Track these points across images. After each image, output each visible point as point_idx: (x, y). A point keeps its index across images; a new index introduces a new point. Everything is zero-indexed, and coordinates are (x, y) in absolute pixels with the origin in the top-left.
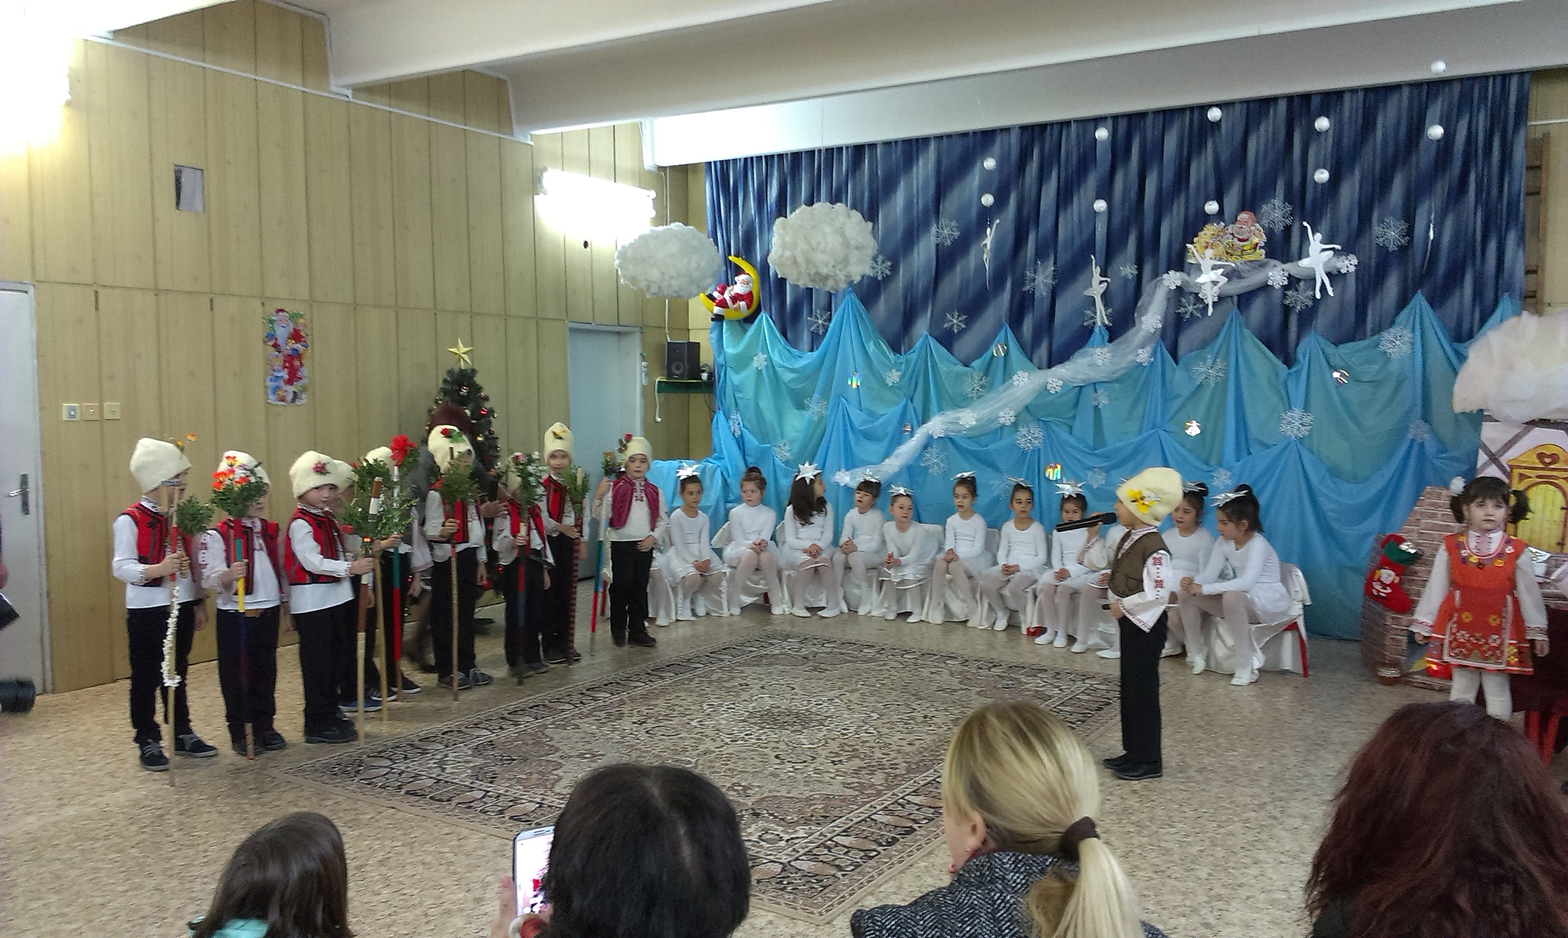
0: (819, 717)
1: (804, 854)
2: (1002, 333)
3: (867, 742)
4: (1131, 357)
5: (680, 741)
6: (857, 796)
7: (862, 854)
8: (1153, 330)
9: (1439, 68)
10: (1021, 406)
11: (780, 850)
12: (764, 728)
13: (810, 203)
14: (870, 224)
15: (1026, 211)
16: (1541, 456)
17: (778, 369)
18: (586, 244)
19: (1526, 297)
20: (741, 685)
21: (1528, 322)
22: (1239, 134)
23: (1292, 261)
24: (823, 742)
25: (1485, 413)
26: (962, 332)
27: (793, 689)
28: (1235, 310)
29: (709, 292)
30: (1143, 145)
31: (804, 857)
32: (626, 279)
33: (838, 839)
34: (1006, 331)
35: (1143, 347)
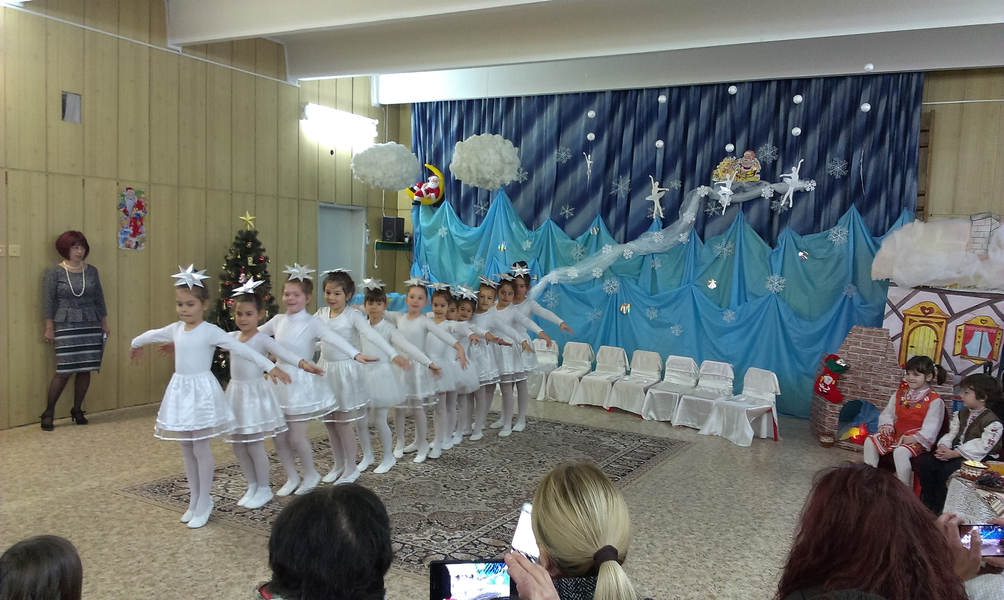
0: (472, 461)
1: (459, 549)
2: (596, 220)
3: (502, 477)
4: (675, 239)
6: (495, 512)
8: (690, 222)
9: (870, 68)
10: (606, 266)
12: (436, 468)
13: (478, 132)
14: (516, 148)
15: (613, 144)
16: (923, 309)
17: (455, 238)
18: (332, 152)
19: (917, 210)
21: (918, 225)
22: (747, 101)
23: (777, 183)
24: (474, 477)
25: (891, 281)
26: (571, 218)
28: (741, 212)
29: (411, 186)
30: (688, 106)
31: (459, 551)
32: (358, 175)
33: (481, 539)
34: (599, 219)
35: (683, 232)
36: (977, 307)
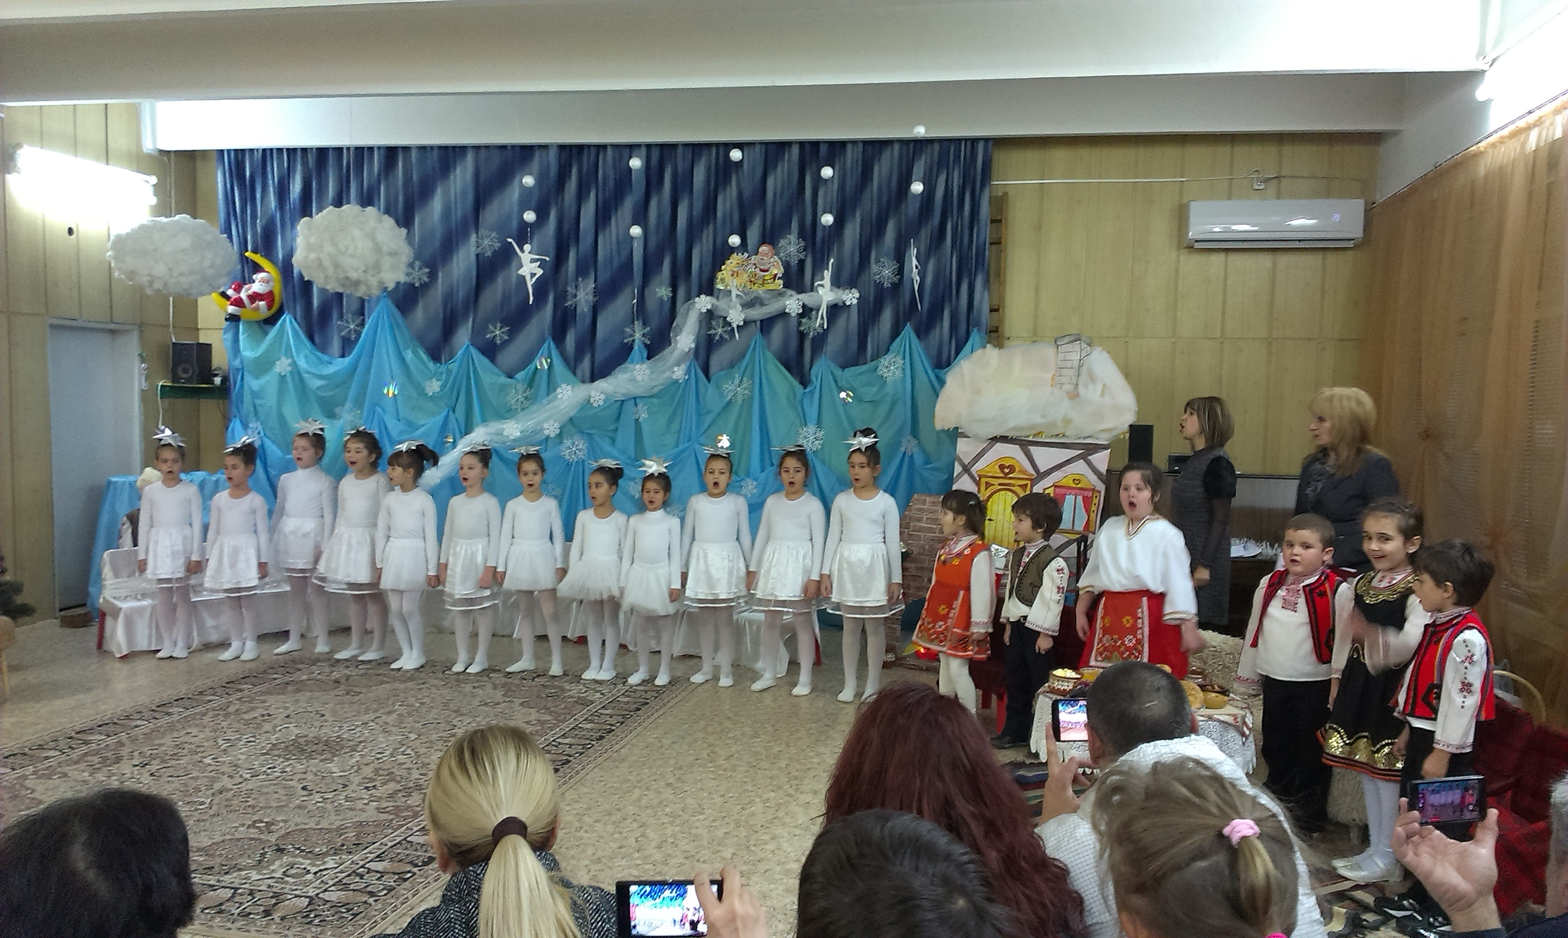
0: (351, 743)
1: (333, 885)
2: (546, 345)
3: (404, 764)
4: (667, 374)
5: (191, 781)
6: (392, 820)
7: (397, 877)
8: (687, 350)
9: (920, 131)
10: (567, 417)
11: (306, 884)
12: (288, 759)
13: (339, 203)
14: (404, 231)
15: (566, 227)
16: (1002, 467)
17: (306, 376)
18: (70, 231)
19: (990, 332)
20: (263, 716)
21: (991, 353)
22: (759, 171)
23: (805, 292)
24: (356, 768)
25: (960, 431)
26: (505, 343)
27: (323, 715)
28: (759, 334)
29: (222, 290)
30: (675, 176)
31: (332, 888)
32: (122, 271)
33: (372, 866)
34: (549, 344)
35: (678, 365)
36: (1068, 462)
